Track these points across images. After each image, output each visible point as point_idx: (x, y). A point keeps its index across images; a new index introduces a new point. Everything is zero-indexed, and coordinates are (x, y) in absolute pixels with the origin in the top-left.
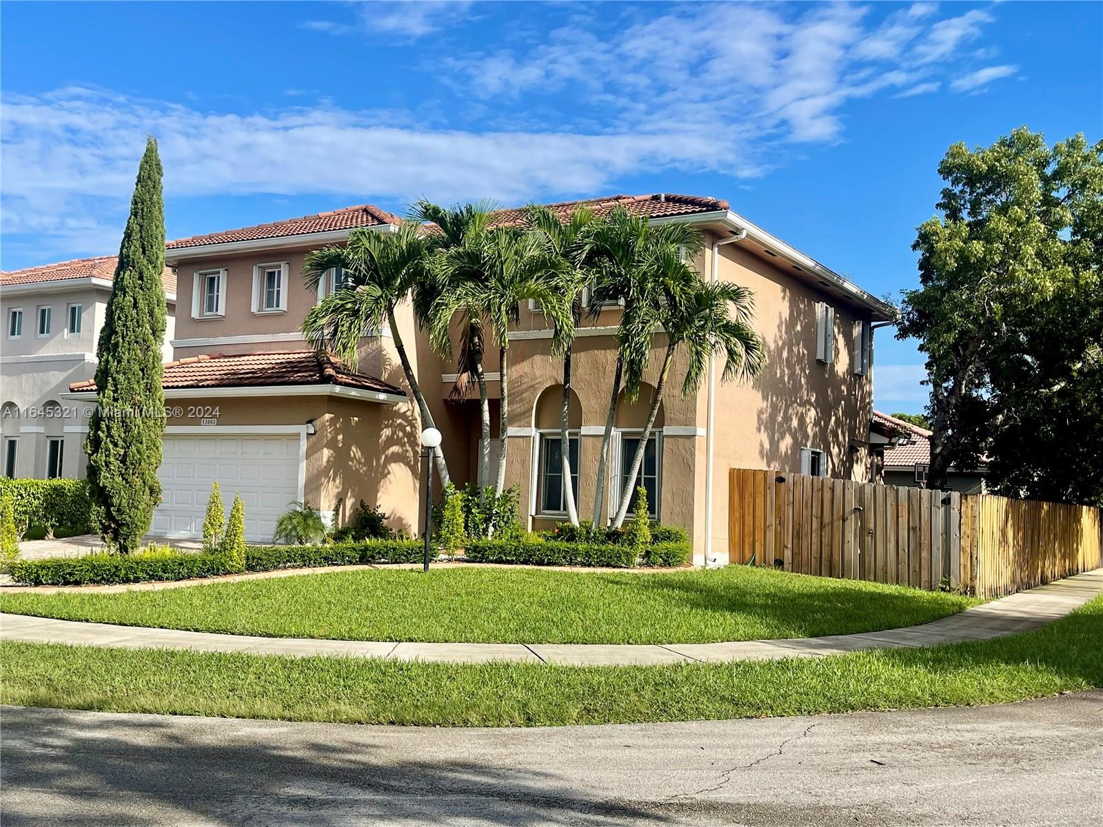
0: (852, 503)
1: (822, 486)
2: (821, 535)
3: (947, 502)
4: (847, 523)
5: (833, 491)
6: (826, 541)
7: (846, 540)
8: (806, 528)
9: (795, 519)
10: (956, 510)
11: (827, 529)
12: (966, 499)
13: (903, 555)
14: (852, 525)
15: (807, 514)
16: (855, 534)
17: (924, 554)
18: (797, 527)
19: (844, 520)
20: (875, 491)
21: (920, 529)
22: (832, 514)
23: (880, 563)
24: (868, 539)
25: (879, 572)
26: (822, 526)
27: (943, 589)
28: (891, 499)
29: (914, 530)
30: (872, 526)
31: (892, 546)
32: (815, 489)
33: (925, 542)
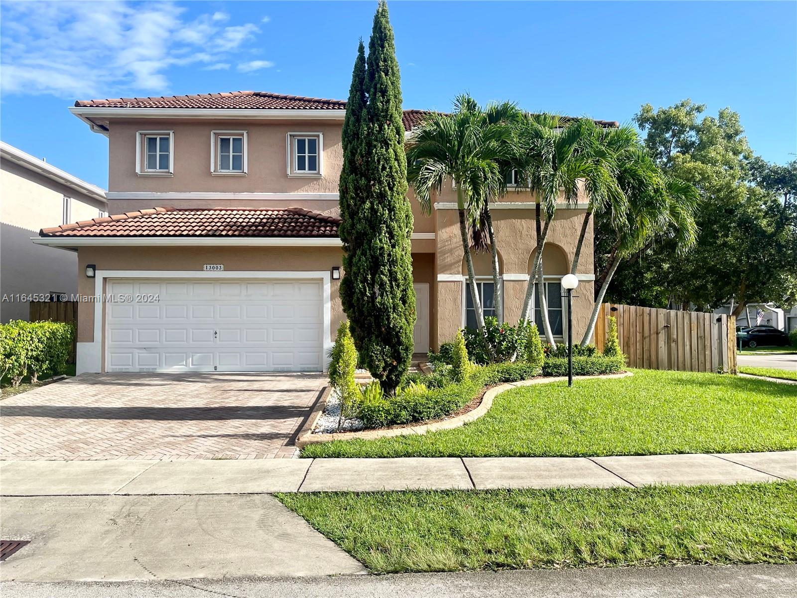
0: (662, 324)
1: (643, 313)
2: (643, 344)
3: (719, 320)
4: (660, 335)
5: (650, 315)
6: (646, 348)
7: (660, 347)
8: (632, 340)
9: (625, 334)
10: (725, 325)
11: (647, 340)
12: (730, 318)
13: (695, 353)
14: (662, 337)
15: (633, 331)
16: (665, 342)
17: (708, 352)
18: (626, 339)
19: (657, 334)
20: (677, 315)
21: (704, 337)
22: (650, 330)
23: (681, 359)
24: (673, 345)
25: (681, 365)
26: (643, 338)
27: (719, 372)
28: (686, 321)
29: (701, 338)
30: (675, 337)
31: (687, 348)
32: (638, 315)
33: (708, 343)
